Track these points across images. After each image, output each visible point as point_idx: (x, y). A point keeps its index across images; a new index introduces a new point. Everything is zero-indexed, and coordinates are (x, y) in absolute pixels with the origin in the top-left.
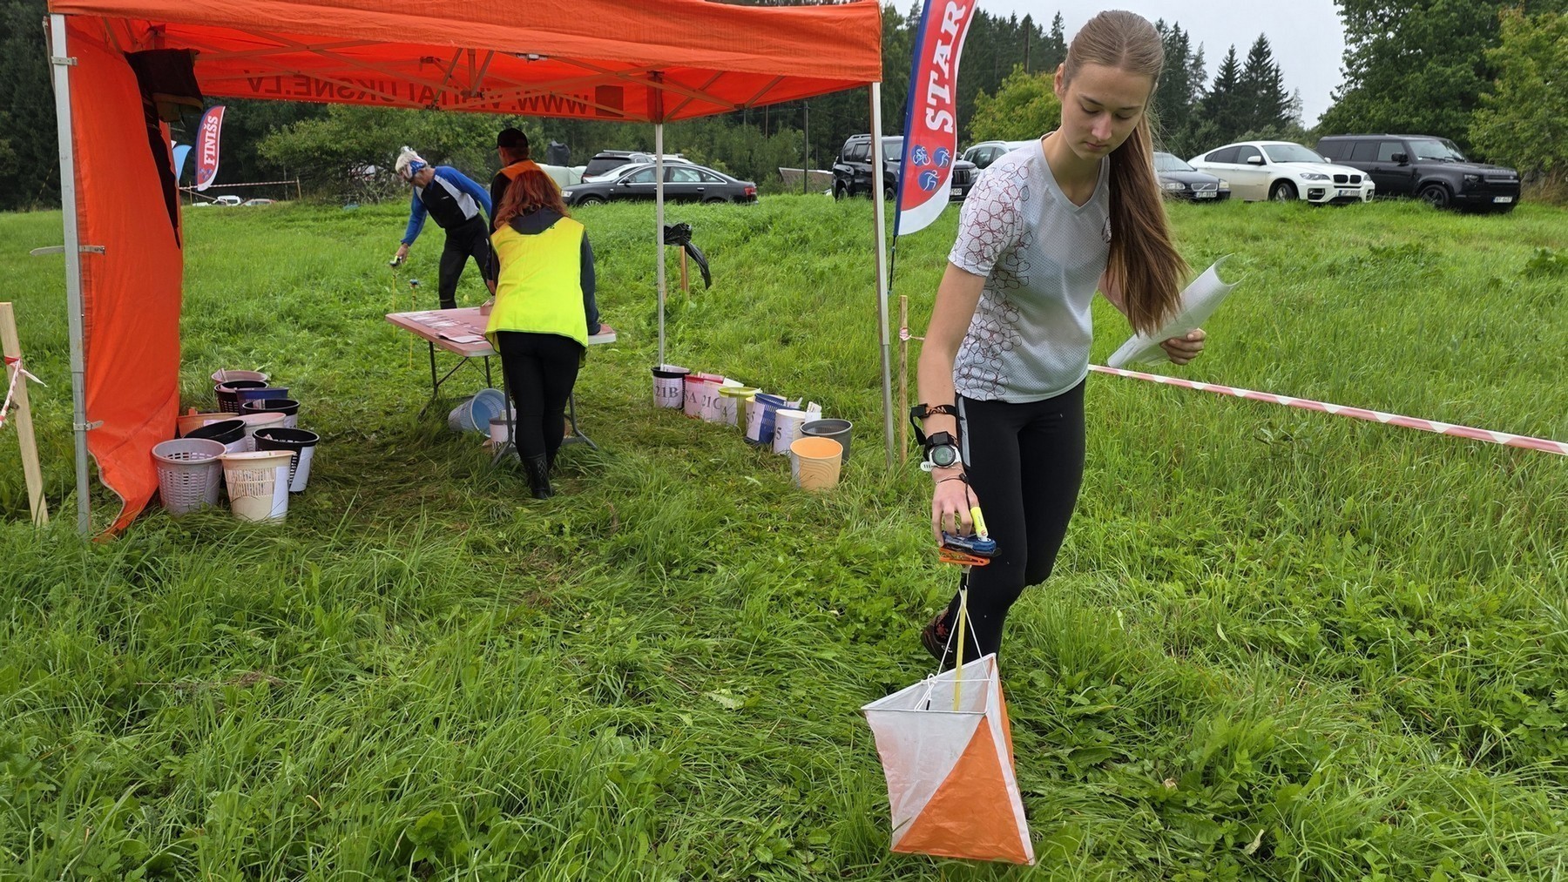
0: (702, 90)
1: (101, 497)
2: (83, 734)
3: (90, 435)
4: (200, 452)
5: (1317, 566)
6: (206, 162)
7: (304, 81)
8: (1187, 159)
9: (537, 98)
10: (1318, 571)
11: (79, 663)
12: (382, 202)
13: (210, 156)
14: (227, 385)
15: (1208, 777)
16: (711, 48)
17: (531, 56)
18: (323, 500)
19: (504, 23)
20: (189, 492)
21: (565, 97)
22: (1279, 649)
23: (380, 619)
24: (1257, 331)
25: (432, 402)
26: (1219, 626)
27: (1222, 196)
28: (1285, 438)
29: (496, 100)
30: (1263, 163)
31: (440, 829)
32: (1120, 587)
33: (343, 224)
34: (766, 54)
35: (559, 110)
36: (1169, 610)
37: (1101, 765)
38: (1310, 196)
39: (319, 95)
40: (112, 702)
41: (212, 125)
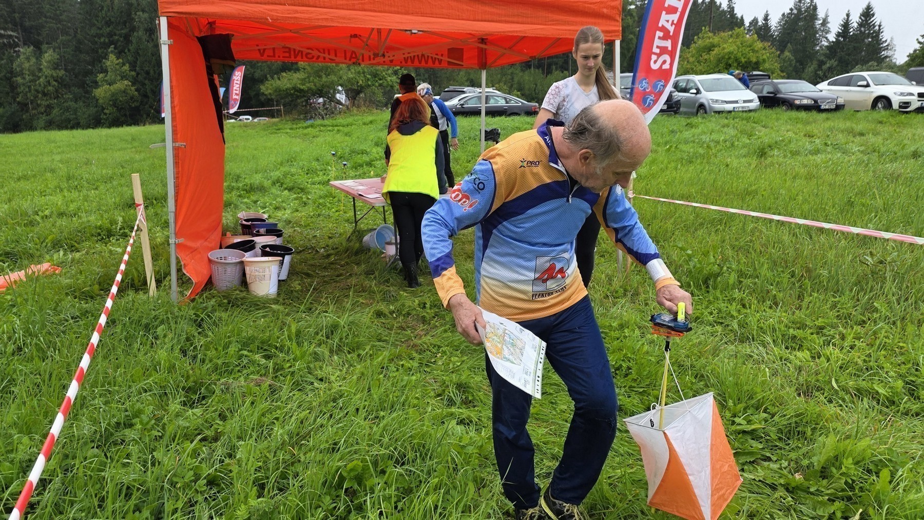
0: (510, 48)
1: (183, 281)
2: (175, 406)
3: (178, 246)
4: (232, 256)
5: (901, 344)
6: (235, 97)
7: (287, 50)
8: (815, 84)
9: (414, 56)
10: (902, 348)
11: (171, 368)
12: (327, 119)
13: (236, 94)
14: (245, 220)
15: (824, 473)
16: (518, 23)
17: (414, 31)
18: (296, 285)
19: (398, 13)
20: (226, 278)
21: (430, 55)
22: (875, 396)
23: (327, 353)
24: (862, 194)
25: (354, 232)
26: (833, 379)
27: (839, 108)
28: (881, 262)
29: (391, 58)
30: (868, 86)
31: (360, 470)
32: (767, 353)
33: (306, 131)
34: (551, 25)
35: (426, 63)
36: (800, 369)
37: (753, 462)
38: (900, 107)
39: (295, 58)
40: (188, 390)
41: (238, 77)
